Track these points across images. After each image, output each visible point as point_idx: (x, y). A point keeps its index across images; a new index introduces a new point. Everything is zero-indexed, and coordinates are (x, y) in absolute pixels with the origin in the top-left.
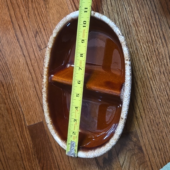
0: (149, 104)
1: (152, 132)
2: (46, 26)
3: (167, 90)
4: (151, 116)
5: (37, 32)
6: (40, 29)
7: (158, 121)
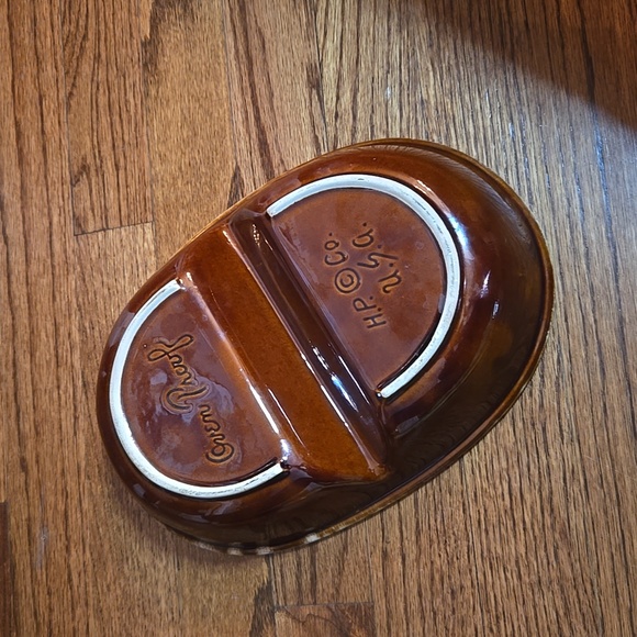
0: (439, 513)
1: (429, 615)
2: (125, 157)
3: (513, 479)
4: (437, 559)
5: (85, 168)
6: (102, 161)
7: (458, 583)
